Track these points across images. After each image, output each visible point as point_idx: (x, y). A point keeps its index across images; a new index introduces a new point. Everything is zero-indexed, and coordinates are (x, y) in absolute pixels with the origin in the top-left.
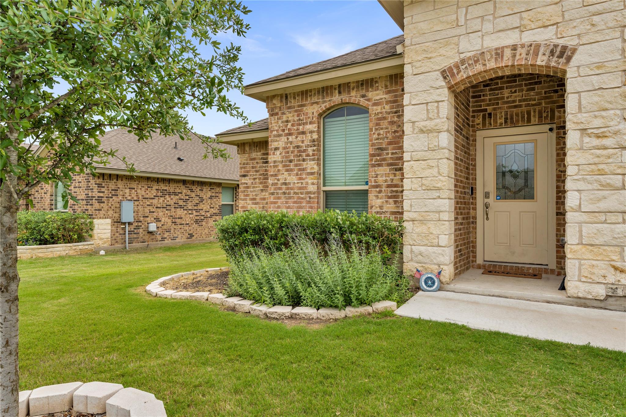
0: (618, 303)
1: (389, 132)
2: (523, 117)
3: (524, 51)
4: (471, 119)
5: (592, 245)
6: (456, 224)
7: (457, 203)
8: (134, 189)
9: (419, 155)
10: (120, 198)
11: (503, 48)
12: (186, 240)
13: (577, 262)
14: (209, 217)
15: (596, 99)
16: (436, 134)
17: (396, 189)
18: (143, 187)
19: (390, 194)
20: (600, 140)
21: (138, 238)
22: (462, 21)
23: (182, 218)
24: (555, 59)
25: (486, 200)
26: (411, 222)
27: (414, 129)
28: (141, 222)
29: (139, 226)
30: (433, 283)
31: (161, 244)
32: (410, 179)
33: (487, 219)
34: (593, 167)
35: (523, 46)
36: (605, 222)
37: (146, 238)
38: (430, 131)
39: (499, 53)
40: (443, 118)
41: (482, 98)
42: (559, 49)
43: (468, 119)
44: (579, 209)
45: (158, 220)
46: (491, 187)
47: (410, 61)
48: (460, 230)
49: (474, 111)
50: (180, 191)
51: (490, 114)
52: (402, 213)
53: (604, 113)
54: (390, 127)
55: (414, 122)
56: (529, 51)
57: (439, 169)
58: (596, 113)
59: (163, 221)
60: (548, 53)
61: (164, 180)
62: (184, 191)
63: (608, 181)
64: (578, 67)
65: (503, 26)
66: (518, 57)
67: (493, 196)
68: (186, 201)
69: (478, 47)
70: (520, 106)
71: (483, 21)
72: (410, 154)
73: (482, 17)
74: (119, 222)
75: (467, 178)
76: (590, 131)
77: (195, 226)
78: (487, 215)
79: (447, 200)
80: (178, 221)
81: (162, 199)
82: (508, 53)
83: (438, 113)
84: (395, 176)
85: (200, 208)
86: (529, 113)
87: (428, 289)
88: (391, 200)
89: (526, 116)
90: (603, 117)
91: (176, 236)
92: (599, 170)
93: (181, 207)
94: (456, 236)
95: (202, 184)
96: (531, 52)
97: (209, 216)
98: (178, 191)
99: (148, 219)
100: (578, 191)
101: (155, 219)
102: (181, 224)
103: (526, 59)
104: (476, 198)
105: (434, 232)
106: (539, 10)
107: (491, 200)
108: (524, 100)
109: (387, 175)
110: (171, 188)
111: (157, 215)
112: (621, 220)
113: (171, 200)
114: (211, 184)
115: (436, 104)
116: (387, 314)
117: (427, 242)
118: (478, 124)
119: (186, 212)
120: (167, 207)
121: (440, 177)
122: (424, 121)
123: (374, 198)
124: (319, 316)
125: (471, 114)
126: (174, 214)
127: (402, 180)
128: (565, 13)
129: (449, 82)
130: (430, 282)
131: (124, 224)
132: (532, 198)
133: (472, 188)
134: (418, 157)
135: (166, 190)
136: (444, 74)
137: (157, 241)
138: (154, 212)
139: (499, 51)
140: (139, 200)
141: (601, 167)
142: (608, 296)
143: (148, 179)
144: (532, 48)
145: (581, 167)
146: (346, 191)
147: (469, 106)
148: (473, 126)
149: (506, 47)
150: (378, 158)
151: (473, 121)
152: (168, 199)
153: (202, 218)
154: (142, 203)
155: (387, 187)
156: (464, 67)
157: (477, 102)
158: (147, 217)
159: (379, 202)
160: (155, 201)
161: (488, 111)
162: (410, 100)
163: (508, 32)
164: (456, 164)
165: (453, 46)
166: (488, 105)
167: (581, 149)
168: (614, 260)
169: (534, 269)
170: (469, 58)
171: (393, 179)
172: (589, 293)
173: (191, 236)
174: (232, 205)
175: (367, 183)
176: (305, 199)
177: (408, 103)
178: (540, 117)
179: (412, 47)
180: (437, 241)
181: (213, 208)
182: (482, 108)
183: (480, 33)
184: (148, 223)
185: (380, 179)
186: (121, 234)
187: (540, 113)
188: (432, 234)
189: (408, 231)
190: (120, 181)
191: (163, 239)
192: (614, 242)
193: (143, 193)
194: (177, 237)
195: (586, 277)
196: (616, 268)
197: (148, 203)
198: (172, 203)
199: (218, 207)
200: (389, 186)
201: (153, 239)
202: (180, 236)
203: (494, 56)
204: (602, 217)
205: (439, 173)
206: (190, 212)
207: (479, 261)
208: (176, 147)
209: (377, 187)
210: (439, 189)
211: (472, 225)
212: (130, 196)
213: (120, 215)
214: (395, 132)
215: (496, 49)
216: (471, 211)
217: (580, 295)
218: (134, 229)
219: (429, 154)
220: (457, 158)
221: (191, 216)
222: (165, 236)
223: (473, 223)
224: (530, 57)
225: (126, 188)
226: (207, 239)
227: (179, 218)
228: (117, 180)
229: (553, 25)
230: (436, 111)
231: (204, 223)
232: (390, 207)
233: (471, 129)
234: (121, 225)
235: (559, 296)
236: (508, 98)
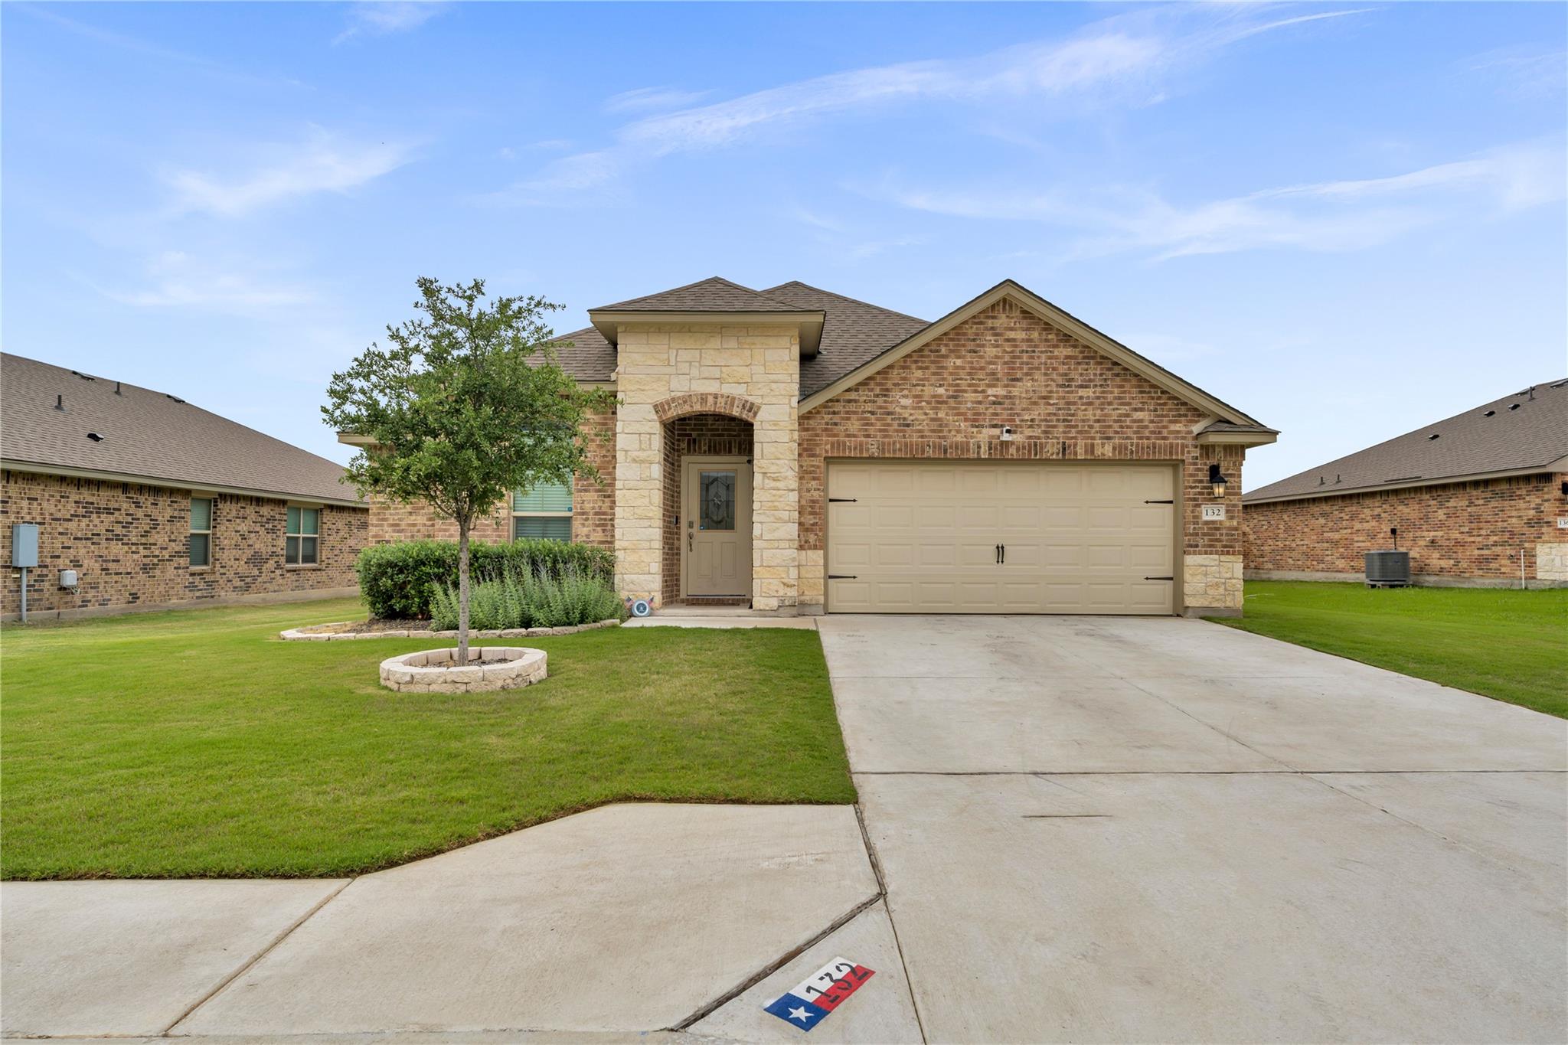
0: (786, 611)
1: (597, 456)
2: (725, 447)
3: (723, 401)
4: (676, 443)
5: (769, 567)
6: (664, 553)
7: (665, 532)
8: (36, 499)
9: (631, 484)
10: (13, 518)
11: (707, 394)
12: (124, 606)
13: (759, 580)
14: (168, 560)
15: (773, 450)
16: (648, 465)
17: (604, 517)
18: (53, 496)
19: (598, 522)
20: (775, 482)
21: (41, 600)
22: (673, 362)
23: (118, 561)
24: (746, 412)
25: (690, 530)
26: (623, 551)
27: (626, 458)
28: (46, 567)
29: (43, 576)
30: (645, 609)
31: (82, 613)
32: (622, 508)
33: (691, 550)
34: (770, 504)
35: (722, 396)
36: (777, 548)
37: (55, 599)
38: (642, 462)
39: (703, 398)
40: (655, 450)
41: (687, 422)
42: (749, 404)
43: (673, 444)
44: (761, 538)
45: (76, 564)
46: (695, 516)
47: (623, 389)
48: (666, 560)
49: (679, 435)
50: (116, 506)
51: (694, 440)
52: (612, 542)
53: (778, 462)
54: (598, 450)
55: (626, 451)
56: (727, 401)
57: (650, 500)
58: (773, 461)
59: (85, 565)
60: (740, 406)
61: (89, 483)
62: (125, 506)
63: (781, 516)
64: (762, 422)
65: (706, 375)
66: (718, 405)
67: (696, 526)
68: (127, 526)
69: (686, 389)
70: (723, 435)
71: (690, 365)
72: (622, 482)
73: (691, 362)
74: (9, 567)
75: (673, 507)
76: (769, 475)
77: (142, 577)
78: (691, 545)
79: (658, 529)
80: (112, 566)
81: (85, 521)
82: (711, 399)
83: (650, 444)
84: (603, 503)
85: (152, 541)
86: (730, 443)
87: (640, 614)
88: (599, 529)
89: (727, 446)
90: (777, 465)
91: (107, 596)
92: (775, 507)
93: (118, 538)
94: (664, 565)
95: (156, 491)
96: (729, 402)
97: (167, 557)
98: (113, 505)
99: (60, 562)
100: (761, 523)
101: (71, 562)
102: (117, 574)
103: (725, 408)
104: (680, 527)
105: (645, 560)
106: (735, 368)
107: (695, 530)
108: (726, 430)
109: (595, 502)
110: (102, 498)
111: (75, 553)
112: (787, 546)
113: (101, 523)
114: (172, 492)
115: (648, 436)
116: (614, 627)
117: (639, 570)
118: (683, 449)
119: (126, 548)
120: (92, 538)
121: (652, 507)
122: (636, 451)
123: (580, 526)
124: (554, 632)
125: (676, 437)
126: (106, 552)
127: (612, 508)
128: (753, 376)
129: (660, 417)
130: (641, 608)
131: (19, 570)
132: (733, 529)
133: (677, 517)
134: (630, 486)
135: (92, 503)
136: (658, 408)
137: (74, 607)
138: (70, 548)
139: (704, 397)
140: (44, 524)
141: (776, 504)
142: (779, 606)
143: (62, 479)
144: (730, 399)
145: (763, 503)
146: (543, 517)
147: (674, 428)
148: (678, 451)
149: (710, 394)
150: (585, 483)
151: (678, 445)
152: (97, 521)
153: (155, 561)
154: (49, 530)
155: (595, 515)
156: (674, 405)
157: (682, 425)
158: (58, 557)
159: (585, 530)
160: (72, 526)
161: (694, 437)
162: (623, 428)
163: (711, 381)
164: (664, 493)
165: (664, 383)
166: (693, 430)
167: (763, 488)
168: (783, 578)
169: (733, 600)
170: (679, 398)
171: (601, 507)
172: (767, 605)
173: (135, 597)
174: (206, 536)
175: (570, 510)
176: (491, 525)
177: (620, 431)
178: (740, 449)
179: (626, 376)
180: (648, 568)
181: (175, 541)
182: (688, 432)
183: (688, 376)
184: (59, 571)
185: (587, 506)
186: (11, 591)
187: (740, 444)
188: (643, 562)
189: (619, 560)
190: (12, 484)
191: (85, 603)
192: (784, 564)
193: (53, 509)
194: (110, 600)
195: (765, 593)
196: (784, 584)
197: (61, 530)
198: (101, 529)
199: (184, 540)
200: (596, 514)
201: (66, 603)
202: (114, 598)
203: (700, 400)
204: (776, 544)
205: (650, 502)
206: (134, 548)
207: (683, 595)
208: (59, 407)
209: (583, 514)
210: (650, 518)
211: (676, 557)
212: (29, 514)
213: (11, 552)
214: (604, 456)
215: (702, 394)
216: (676, 541)
217: (762, 608)
218: (35, 581)
219: (641, 484)
220: (665, 487)
221: (135, 556)
222: (89, 596)
223: (677, 554)
224: (728, 407)
225: (22, 498)
226: (163, 604)
227: (113, 561)
228: (8, 482)
229: (745, 383)
230: (648, 443)
231: (157, 572)
232: (598, 535)
233: (676, 454)
234: (13, 572)
235: (748, 611)
236: (712, 425)
